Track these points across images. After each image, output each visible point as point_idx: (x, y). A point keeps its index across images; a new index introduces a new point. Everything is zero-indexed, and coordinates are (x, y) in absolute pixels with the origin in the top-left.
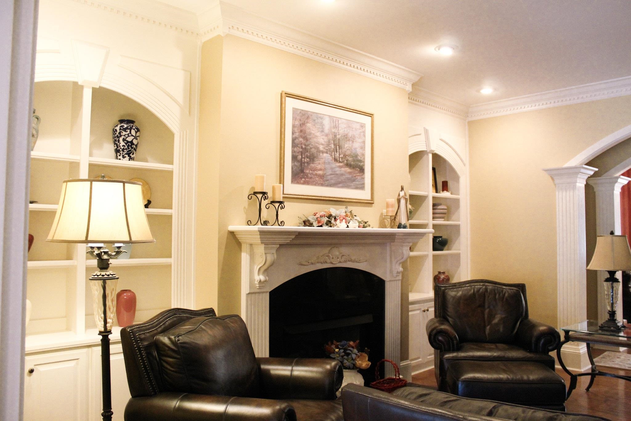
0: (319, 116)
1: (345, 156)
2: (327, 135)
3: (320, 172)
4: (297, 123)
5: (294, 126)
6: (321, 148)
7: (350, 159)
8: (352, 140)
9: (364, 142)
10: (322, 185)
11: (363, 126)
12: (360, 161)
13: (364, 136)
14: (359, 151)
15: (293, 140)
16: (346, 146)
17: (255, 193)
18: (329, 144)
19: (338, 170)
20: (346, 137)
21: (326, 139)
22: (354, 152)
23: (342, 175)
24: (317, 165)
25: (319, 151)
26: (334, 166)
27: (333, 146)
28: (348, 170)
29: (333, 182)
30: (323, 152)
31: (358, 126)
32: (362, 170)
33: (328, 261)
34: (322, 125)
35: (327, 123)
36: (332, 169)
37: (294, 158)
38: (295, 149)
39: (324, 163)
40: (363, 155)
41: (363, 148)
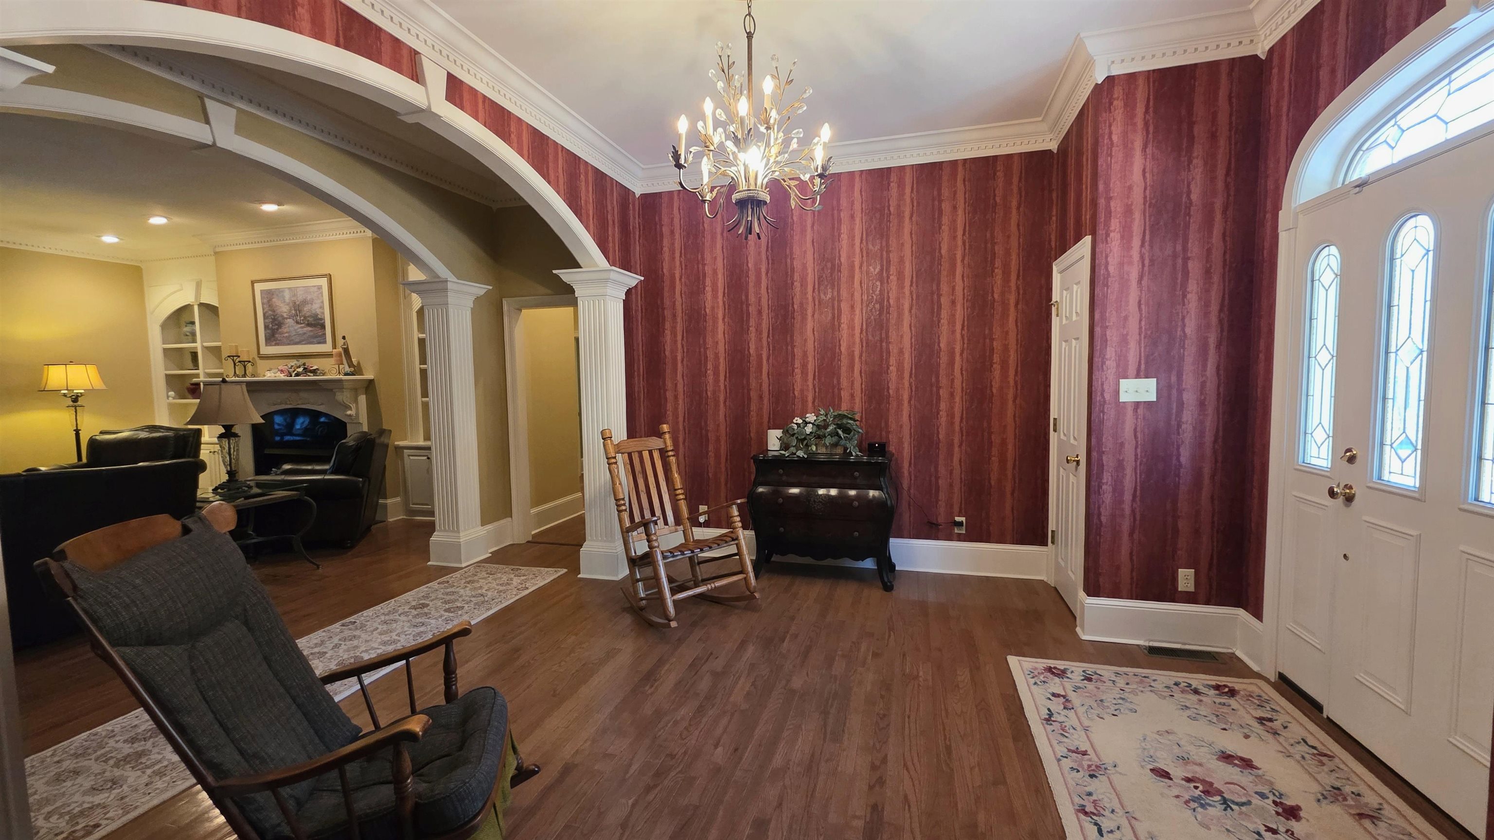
0: (280, 291)
1: (305, 317)
2: (288, 304)
3: (287, 335)
4: (265, 301)
5: (263, 304)
6: (285, 315)
7: (311, 319)
8: (312, 302)
9: (322, 302)
10: (289, 344)
11: (320, 288)
12: (321, 319)
13: (322, 296)
14: (319, 311)
15: (264, 314)
16: (305, 309)
17: (229, 356)
18: (290, 311)
19: (301, 331)
20: (305, 302)
21: (288, 308)
22: (314, 312)
23: (305, 334)
24: (284, 329)
25: (284, 318)
26: (296, 328)
27: (293, 312)
28: (310, 329)
29: (297, 340)
30: (287, 318)
31: (315, 289)
32: (323, 327)
33: (288, 402)
34: (284, 297)
35: (287, 295)
36: (295, 330)
37: (266, 327)
38: (267, 321)
39: (289, 327)
40: (323, 313)
41: (322, 307)
